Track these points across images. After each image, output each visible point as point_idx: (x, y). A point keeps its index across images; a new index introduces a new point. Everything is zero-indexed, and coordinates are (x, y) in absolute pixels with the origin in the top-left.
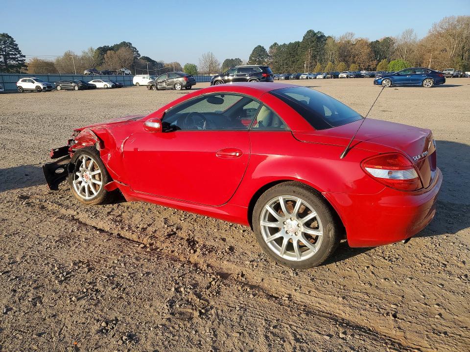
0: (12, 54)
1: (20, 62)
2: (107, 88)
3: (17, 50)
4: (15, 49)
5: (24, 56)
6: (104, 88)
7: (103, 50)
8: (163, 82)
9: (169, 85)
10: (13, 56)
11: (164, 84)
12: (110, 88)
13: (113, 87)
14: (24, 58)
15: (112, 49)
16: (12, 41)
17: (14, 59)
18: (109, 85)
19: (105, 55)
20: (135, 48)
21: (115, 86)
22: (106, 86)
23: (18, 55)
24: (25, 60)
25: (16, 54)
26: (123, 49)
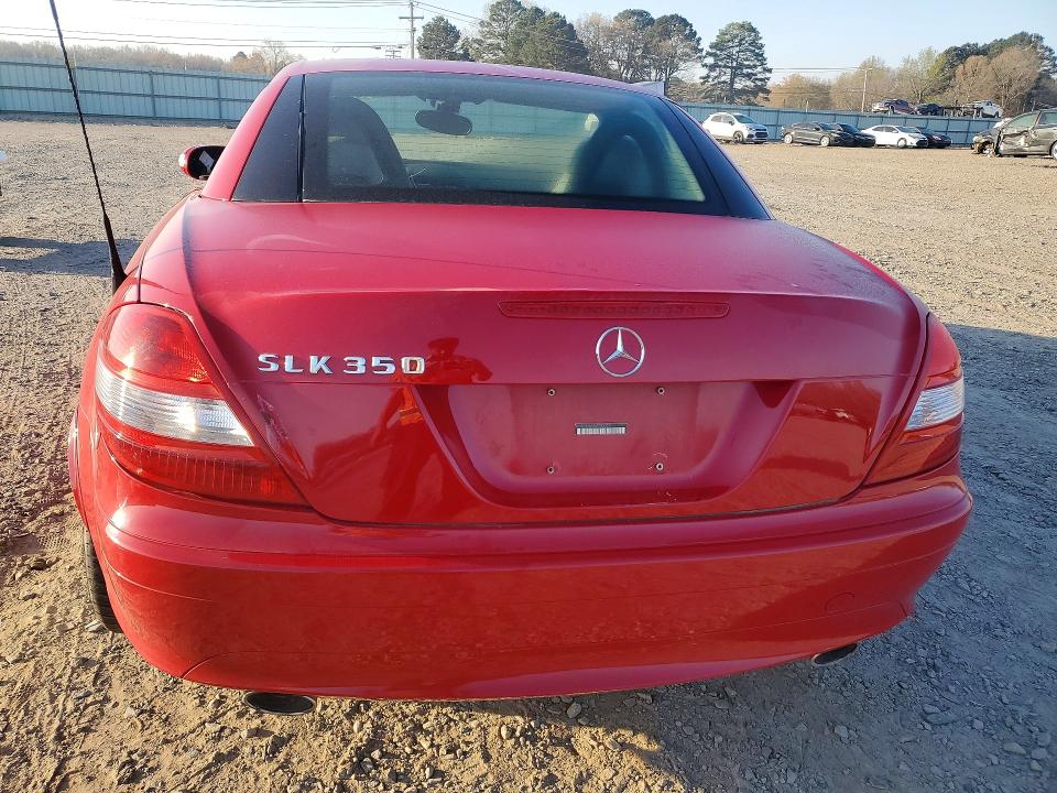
0: (748, 67)
1: (759, 83)
2: (905, 147)
3: (760, 57)
4: (757, 55)
5: (770, 71)
6: (898, 147)
7: (960, 54)
8: (1020, 134)
9: (1036, 143)
10: (750, 71)
11: (1021, 141)
12: (914, 147)
13: (920, 145)
14: (768, 75)
15: (983, 51)
16: (757, 37)
17: (749, 76)
18: (912, 141)
19: (961, 67)
20: (1050, 50)
21: (928, 143)
22: (902, 143)
23: (759, 69)
24: (768, 79)
25: (755, 66)
26: (1015, 51)
